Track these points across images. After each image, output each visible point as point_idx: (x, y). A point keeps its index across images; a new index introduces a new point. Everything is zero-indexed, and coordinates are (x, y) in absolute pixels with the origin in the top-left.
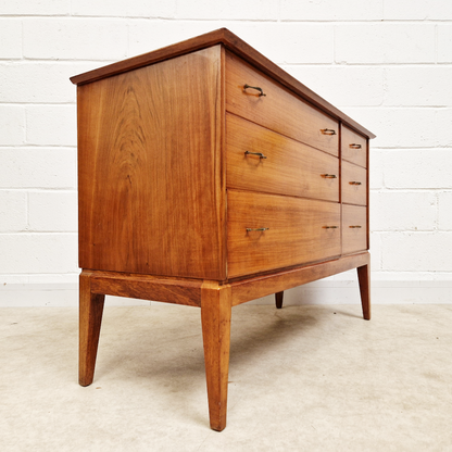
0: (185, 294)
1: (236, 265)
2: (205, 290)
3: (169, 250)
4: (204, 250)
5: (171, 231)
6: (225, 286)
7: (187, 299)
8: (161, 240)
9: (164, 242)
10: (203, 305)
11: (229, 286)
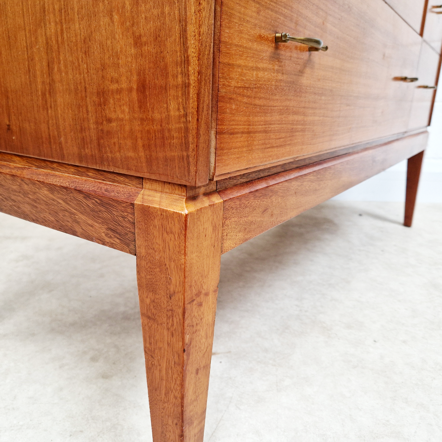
0: (94, 214)
1: (240, 140)
2: (146, 211)
3: (52, 91)
4: (142, 87)
5: (52, 28)
6: (204, 202)
7: (101, 230)
8: (31, 59)
9: (40, 67)
10: (142, 251)
11: (217, 200)
